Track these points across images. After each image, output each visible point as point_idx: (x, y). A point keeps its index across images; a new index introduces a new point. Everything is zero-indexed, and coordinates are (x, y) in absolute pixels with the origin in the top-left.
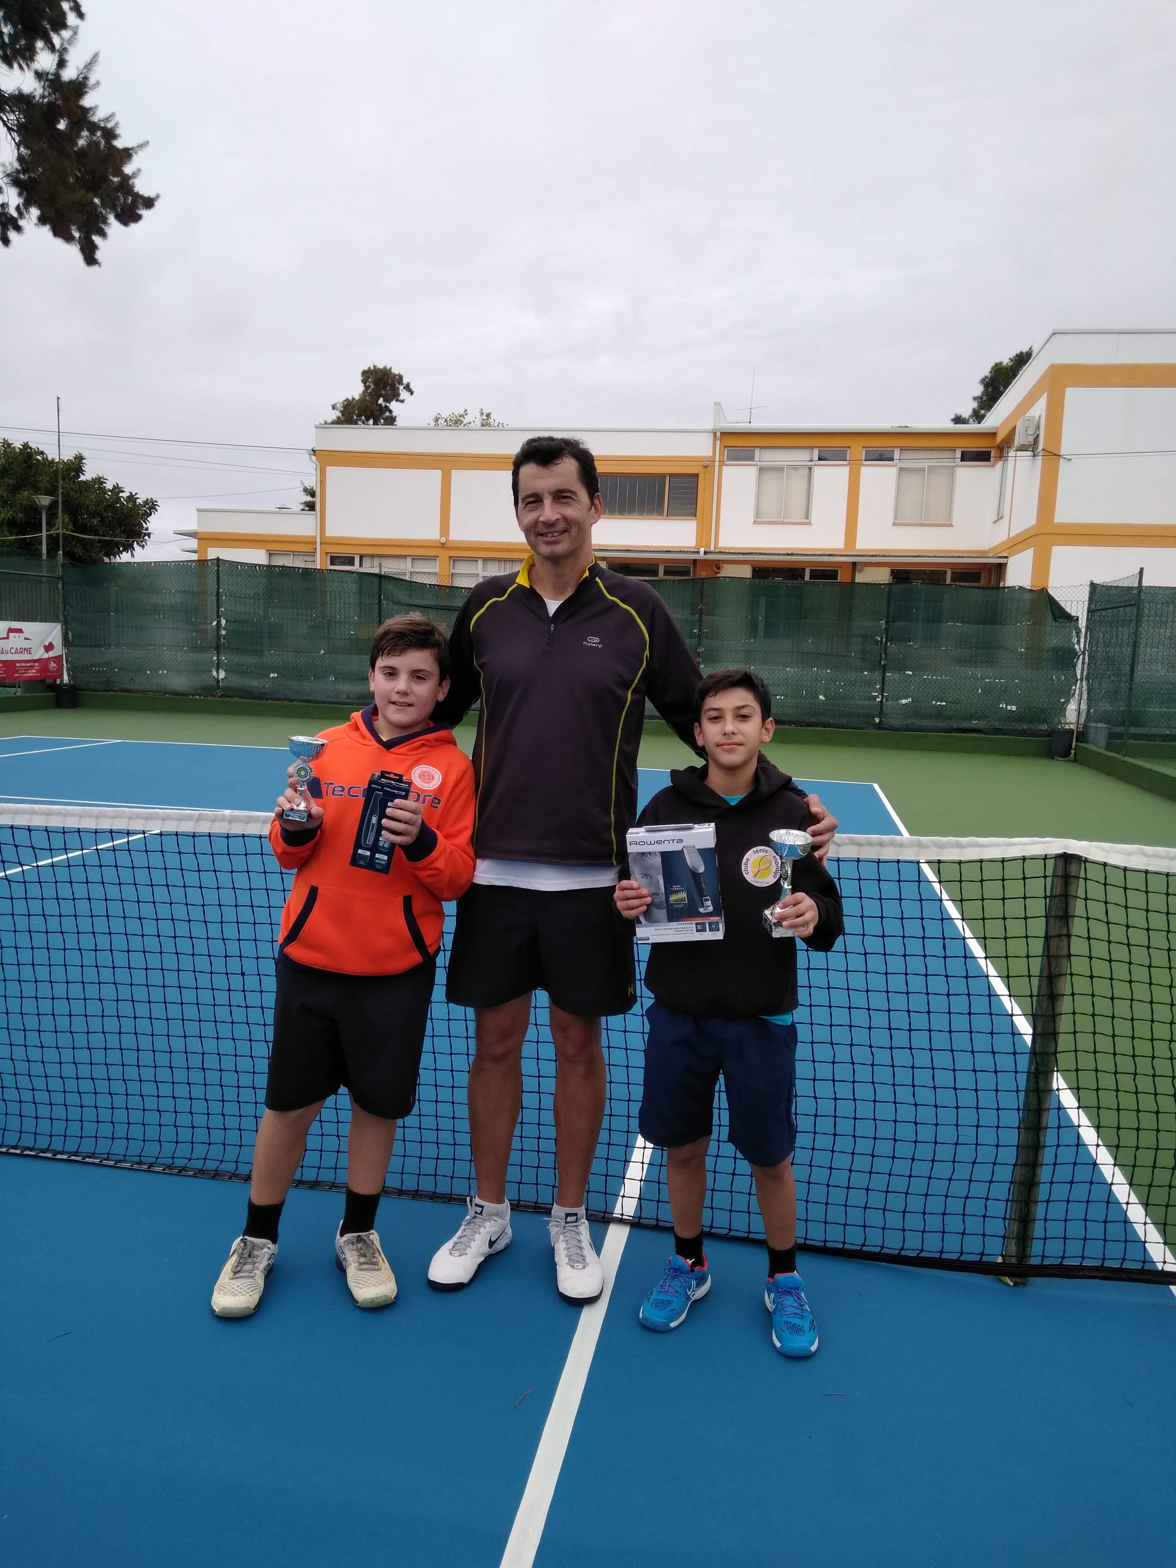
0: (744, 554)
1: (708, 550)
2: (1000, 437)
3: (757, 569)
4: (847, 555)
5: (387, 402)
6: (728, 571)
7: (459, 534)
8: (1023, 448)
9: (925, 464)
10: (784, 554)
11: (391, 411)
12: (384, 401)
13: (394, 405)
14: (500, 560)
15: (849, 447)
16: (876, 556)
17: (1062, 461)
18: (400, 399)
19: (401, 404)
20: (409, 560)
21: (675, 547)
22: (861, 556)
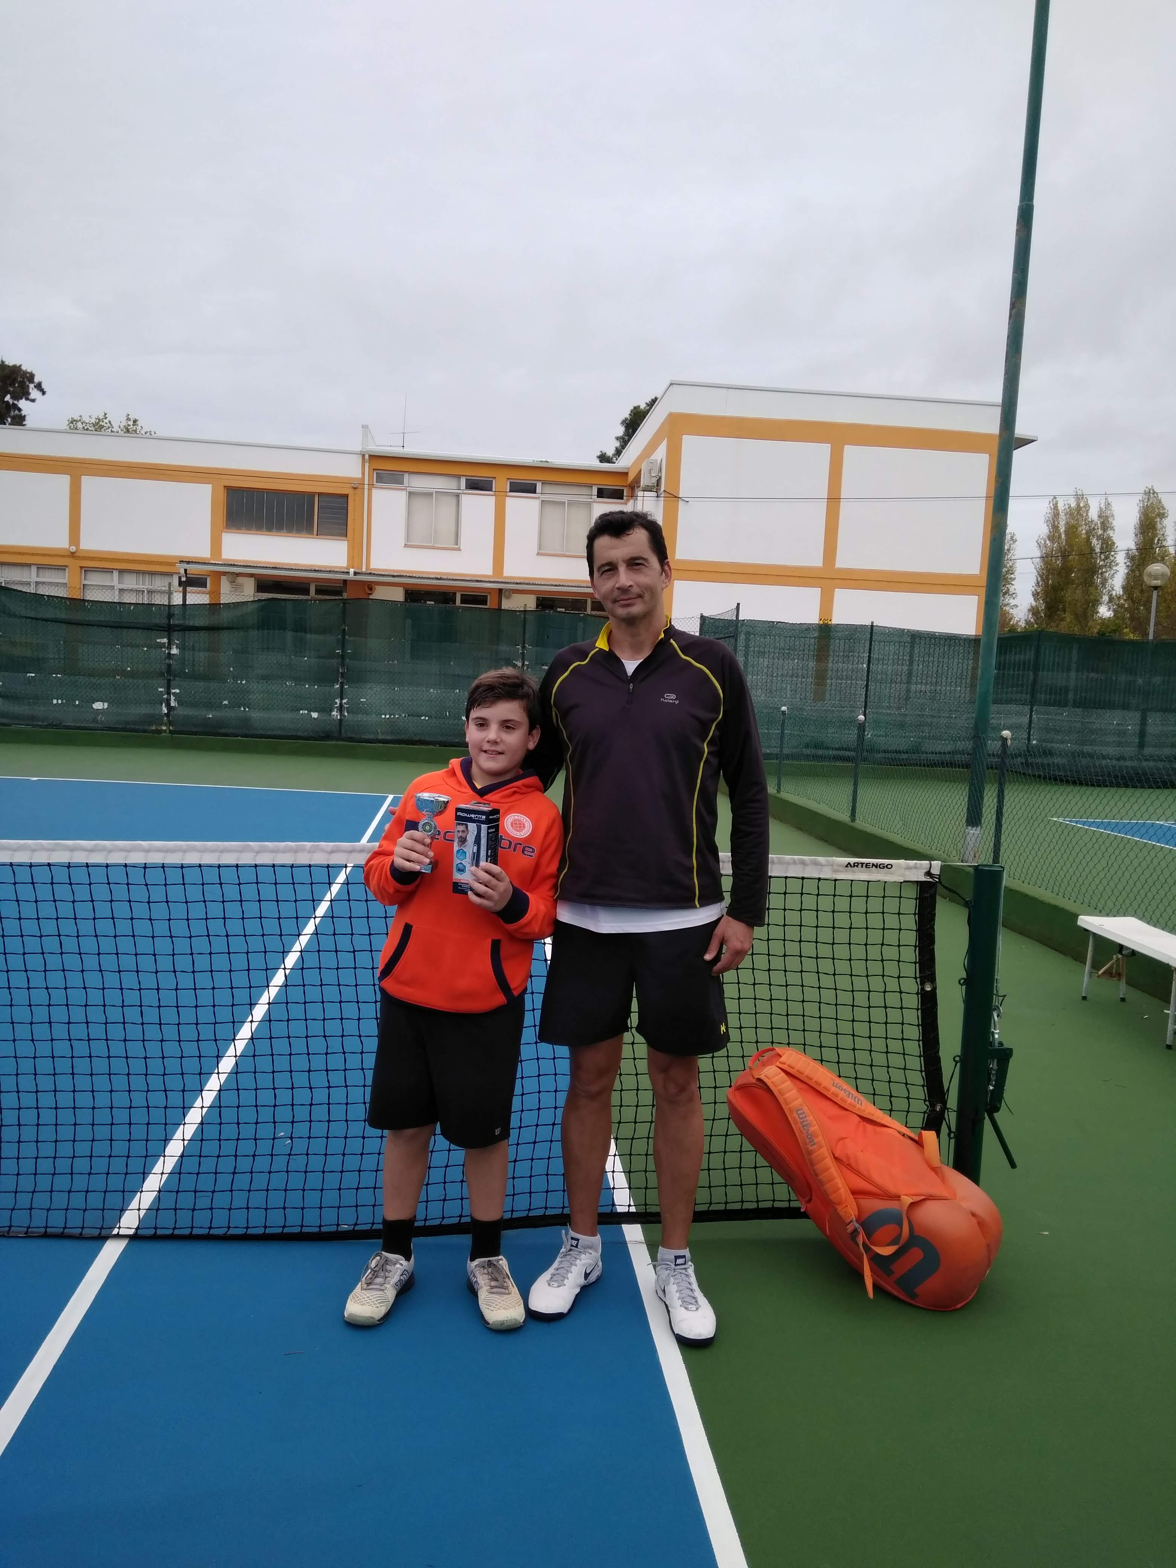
0: (394, 576)
1: (357, 571)
2: (631, 477)
3: (409, 592)
4: (494, 582)
5: (15, 400)
6: (380, 594)
7: (89, 543)
8: (647, 489)
9: (565, 499)
10: (433, 578)
11: (20, 410)
12: (11, 398)
13: (22, 403)
14: (138, 572)
15: (495, 478)
16: (520, 583)
17: (681, 503)
18: (30, 398)
19: (32, 403)
20: (34, 569)
21: (326, 567)
22: (505, 583)
